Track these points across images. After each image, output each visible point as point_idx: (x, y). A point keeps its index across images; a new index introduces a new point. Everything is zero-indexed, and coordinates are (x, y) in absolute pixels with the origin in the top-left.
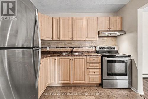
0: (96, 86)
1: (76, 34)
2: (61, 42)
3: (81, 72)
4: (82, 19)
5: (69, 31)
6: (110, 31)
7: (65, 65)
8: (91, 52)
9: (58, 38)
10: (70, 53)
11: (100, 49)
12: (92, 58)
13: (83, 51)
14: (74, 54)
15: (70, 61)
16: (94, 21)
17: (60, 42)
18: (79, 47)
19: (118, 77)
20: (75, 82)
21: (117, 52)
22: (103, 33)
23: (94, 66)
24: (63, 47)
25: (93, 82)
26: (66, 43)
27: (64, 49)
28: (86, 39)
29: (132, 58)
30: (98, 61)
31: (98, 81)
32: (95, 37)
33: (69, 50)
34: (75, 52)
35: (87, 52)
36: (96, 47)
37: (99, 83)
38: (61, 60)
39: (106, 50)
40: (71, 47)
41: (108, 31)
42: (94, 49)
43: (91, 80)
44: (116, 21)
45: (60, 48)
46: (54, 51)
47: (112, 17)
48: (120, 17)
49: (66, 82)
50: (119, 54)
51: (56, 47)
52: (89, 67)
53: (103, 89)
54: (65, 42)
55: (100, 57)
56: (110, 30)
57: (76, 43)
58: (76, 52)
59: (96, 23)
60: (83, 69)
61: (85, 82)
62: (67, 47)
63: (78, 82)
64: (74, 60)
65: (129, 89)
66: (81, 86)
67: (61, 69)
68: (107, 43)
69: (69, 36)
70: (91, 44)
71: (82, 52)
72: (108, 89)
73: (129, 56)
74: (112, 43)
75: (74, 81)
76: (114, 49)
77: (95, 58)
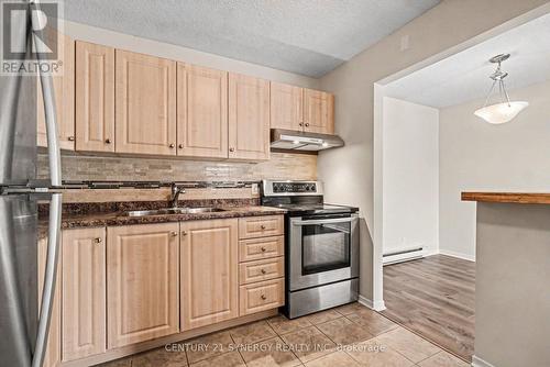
0: (270, 318)
1: (194, 132)
2: (118, 162)
3: (219, 279)
4: (216, 78)
5: (161, 118)
6: (304, 134)
7: (146, 261)
8: (246, 202)
9: (108, 142)
10: (166, 209)
11: (275, 190)
12: (256, 222)
13: (219, 201)
14: (183, 211)
15: (170, 241)
16: (258, 94)
17: (111, 161)
18: (202, 185)
19: (322, 277)
20: (195, 323)
21: (320, 199)
22: (283, 137)
23: (263, 250)
24: (126, 184)
25: (260, 308)
26: (144, 165)
27: (131, 190)
28: (232, 155)
29: (361, 214)
30: (276, 232)
31: (275, 302)
32: (262, 149)
33: (160, 195)
34: (182, 204)
35: (233, 201)
36: (260, 184)
37: (276, 305)
38: (130, 242)
39: (286, 194)
40: (166, 185)
41: (298, 134)
42: (254, 190)
43: (251, 300)
44: (320, 104)
45: (114, 185)
46: (81, 201)
47: (309, 92)
48: (330, 96)
49: (154, 333)
50: (325, 207)
51: (90, 185)
52: (247, 257)
53: (291, 323)
54: (139, 161)
55: (281, 218)
56: (307, 130)
57: (190, 166)
58: (191, 204)
59: (265, 102)
60: (225, 265)
61: (232, 314)
62: (147, 183)
63: (207, 320)
64: (189, 236)
65: (353, 302)
66: (216, 332)
67: (130, 281)
68: (295, 171)
69: (161, 139)
70: (245, 172)
71: (212, 201)
72: (304, 319)
73: (354, 210)
74: (306, 172)
75: (191, 321)
76: (314, 189)
77: (267, 222)
